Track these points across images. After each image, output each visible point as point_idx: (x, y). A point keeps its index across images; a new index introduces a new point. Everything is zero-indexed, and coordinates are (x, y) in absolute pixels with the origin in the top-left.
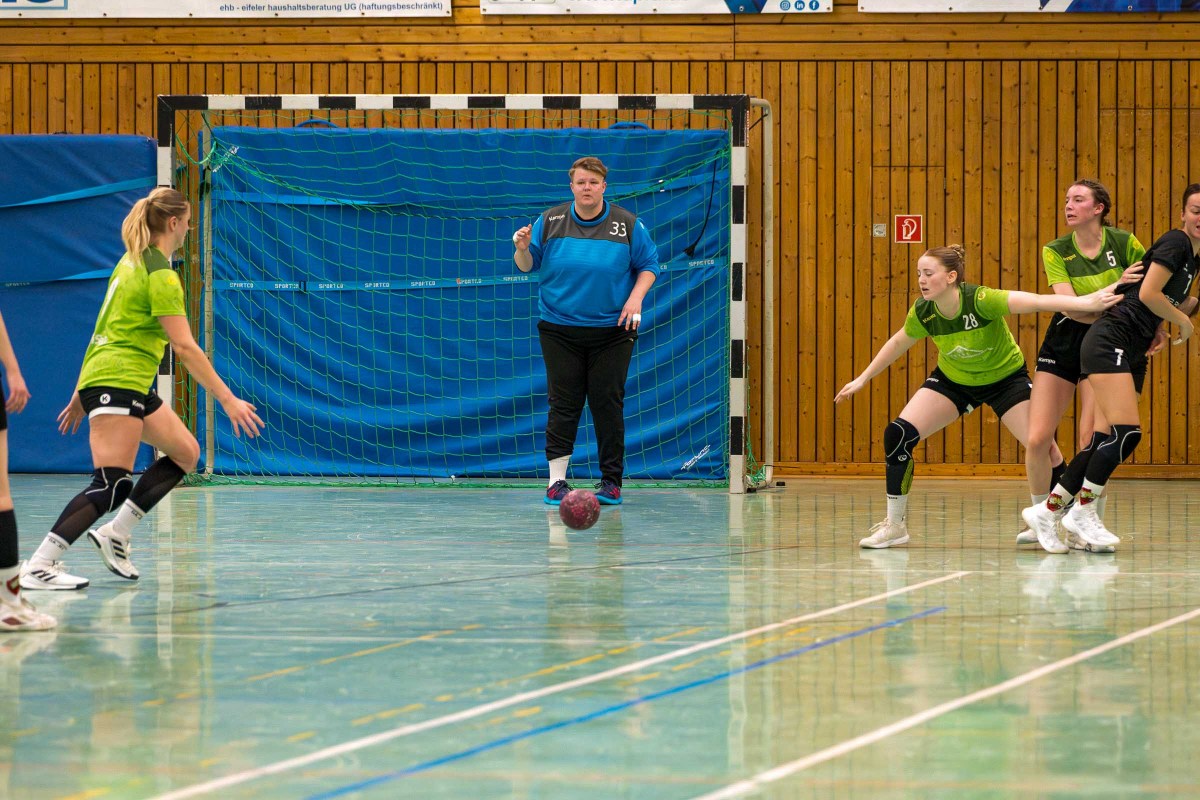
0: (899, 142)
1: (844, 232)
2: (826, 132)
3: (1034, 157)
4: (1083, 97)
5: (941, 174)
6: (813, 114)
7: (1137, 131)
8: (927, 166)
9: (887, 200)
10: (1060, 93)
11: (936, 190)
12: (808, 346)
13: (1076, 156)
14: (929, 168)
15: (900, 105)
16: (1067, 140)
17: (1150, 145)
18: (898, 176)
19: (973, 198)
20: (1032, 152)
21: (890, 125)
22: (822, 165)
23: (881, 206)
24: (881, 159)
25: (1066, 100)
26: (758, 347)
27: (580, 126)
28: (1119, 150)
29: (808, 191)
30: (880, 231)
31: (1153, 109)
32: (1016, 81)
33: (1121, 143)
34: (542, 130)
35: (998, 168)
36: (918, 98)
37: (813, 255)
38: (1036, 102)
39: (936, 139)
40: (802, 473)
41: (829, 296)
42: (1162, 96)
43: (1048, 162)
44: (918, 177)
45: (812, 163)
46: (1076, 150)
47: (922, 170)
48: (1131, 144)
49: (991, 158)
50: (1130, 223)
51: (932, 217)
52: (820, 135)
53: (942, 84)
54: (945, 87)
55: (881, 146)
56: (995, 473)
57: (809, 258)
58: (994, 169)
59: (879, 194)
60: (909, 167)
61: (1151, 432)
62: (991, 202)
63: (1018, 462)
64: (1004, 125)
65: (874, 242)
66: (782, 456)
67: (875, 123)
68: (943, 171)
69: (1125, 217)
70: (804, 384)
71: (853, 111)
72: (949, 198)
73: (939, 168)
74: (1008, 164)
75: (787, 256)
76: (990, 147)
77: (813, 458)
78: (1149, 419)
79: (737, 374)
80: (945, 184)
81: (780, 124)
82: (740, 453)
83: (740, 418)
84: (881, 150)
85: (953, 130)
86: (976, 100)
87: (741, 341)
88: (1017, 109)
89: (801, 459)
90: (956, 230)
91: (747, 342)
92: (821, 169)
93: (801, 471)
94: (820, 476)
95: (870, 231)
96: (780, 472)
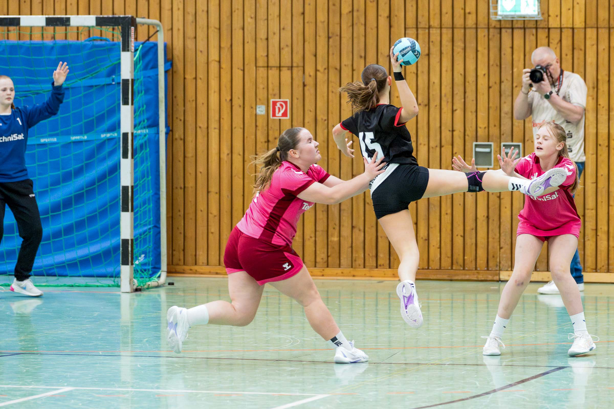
0: (274, 50)
1: (238, 111)
2: (225, 44)
3: (362, 61)
4: (394, 19)
5: (301, 73)
6: (217, 31)
7: (431, 43)
8: (292, 67)
9: (266, 90)
10: (379, 18)
11: (298, 82)
12: (214, 188)
14: (293, 68)
15: (274, 26)
16: (384, 50)
17: (438, 53)
18: (273, 73)
19: (322, 88)
20: (361, 57)
21: (267, 39)
22: (223, 66)
23: (262, 94)
24: (261, 62)
25: (383, 22)
26: (181, 188)
27: (66, 38)
29: (214, 84)
30: (261, 110)
31: (441, 28)
32: (350, 9)
34: (41, 42)
35: (338, 68)
36: (286, 22)
37: (217, 126)
38: (363, 23)
39: (298, 48)
40: (210, 273)
41: (228, 154)
42: (447, 19)
44: (286, 74)
45: (217, 64)
47: (288, 69)
48: (427, 52)
49: (334, 61)
50: (426, 105)
51: (295, 101)
52: (222, 46)
53: (301, 10)
54: (303, 13)
55: (261, 53)
56: (337, 275)
57: (215, 128)
58: (336, 69)
59: (261, 86)
60: (280, 67)
61: (440, 248)
62: (334, 91)
63: (352, 267)
64: (342, 39)
65: (257, 117)
66: (197, 262)
67: (257, 36)
68: (302, 70)
69: (423, 102)
70: (211, 213)
71: (243, 29)
72: (306, 88)
73: (300, 68)
74: (345, 65)
75: (200, 127)
76: (333, 54)
77: (218, 264)
78: (439, 239)
79: (125, 209)
80: (304, 78)
81: (196, 38)
82: (128, 264)
83: (128, 240)
84: (262, 56)
85: (309, 43)
86: (324, 22)
87: (128, 187)
88: (351, 28)
89: (209, 264)
90: (311, 110)
91: (132, 187)
92: (222, 68)
93: (210, 272)
94: (221, 276)
95: (255, 110)
96: (196, 272)
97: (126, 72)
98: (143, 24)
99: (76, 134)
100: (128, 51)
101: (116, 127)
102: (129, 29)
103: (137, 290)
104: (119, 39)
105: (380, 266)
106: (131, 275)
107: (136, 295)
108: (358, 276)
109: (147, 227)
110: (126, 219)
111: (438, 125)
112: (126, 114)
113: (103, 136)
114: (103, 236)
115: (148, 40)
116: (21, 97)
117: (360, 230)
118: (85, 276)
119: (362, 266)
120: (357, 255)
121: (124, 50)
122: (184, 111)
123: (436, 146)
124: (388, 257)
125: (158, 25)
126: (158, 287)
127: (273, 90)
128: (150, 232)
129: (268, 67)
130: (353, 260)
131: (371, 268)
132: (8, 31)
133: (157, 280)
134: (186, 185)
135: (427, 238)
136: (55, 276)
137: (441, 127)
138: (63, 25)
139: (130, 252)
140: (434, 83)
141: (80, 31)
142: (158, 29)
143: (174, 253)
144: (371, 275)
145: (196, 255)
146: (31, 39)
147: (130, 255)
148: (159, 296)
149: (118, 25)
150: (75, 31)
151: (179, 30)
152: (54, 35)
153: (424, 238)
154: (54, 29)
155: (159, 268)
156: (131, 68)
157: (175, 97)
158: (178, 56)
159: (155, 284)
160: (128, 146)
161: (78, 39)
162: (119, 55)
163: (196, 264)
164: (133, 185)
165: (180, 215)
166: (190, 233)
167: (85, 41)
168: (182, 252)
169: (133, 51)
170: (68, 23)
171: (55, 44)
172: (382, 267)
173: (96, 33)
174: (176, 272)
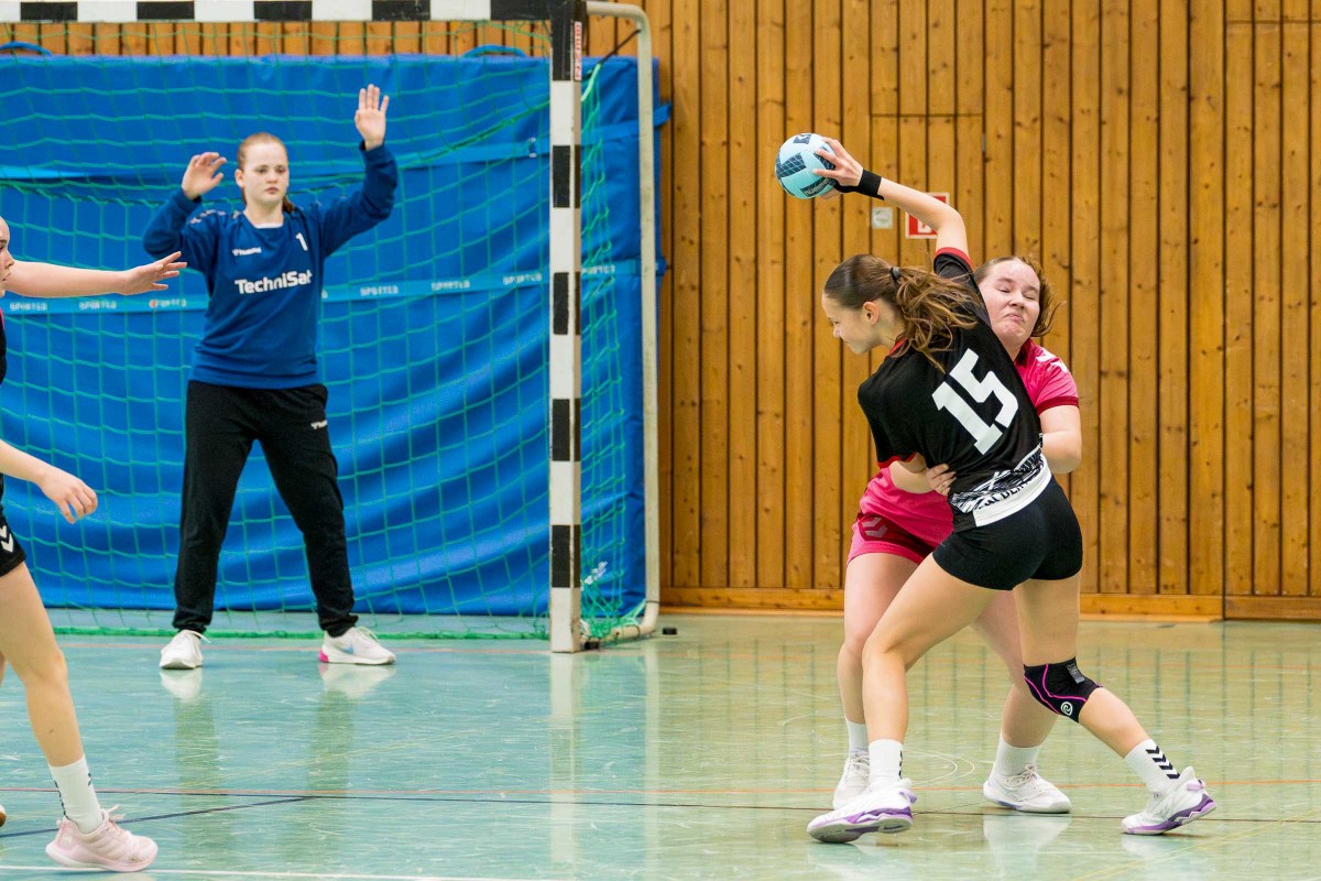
0: (913, 77)
1: (827, 221)
3: (1123, 101)
5: (977, 128)
6: (778, 31)
7: (1286, 58)
8: (956, 116)
9: (894, 171)
11: (970, 151)
12: (771, 405)
13: (1190, 99)
14: (960, 119)
15: (913, 18)
16: (1174, 74)
17: (1304, 81)
18: (912, 131)
19: (1027, 168)
20: (1120, 91)
21: (897, 49)
22: (792, 113)
24: (884, 104)
26: (693, 404)
27: (420, 49)
28: (1258, 89)
29: (771, 155)
30: (882, 218)
31: (1310, 22)
33: (1260, 77)
34: (362, 59)
35: (1067, 118)
36: (942, 8)
37: (779, 257)
38: (1126, 9)
39: (969, 70)
40: (762, 606)
41: (805, 323)
43: (1143, 108)
44: (942, 133)
45: (777, 111)
46: (1188, 88)
47: (948, 121)
48: (1276, 79)
49: (1056, 102)
50: (1275, 206)
51: (963, 196)
52: (791, 65)
55: (884, 82)
57: (773, 262)
58: (1061, 120)
59: (883, 161)
60: (927, 116)
61: (1308, 544)
62: (1056, 172)
63: (1099, 591)
64: (1076, 51)
65: (875, 237)
66: (732, 579)
67: (874, 45)
68: (981, 122)
69: (1267, 198)
70: (765, 464)
71: (841, 26)
72: (990, 166)
73: (975, 118)
74: (1083, 112)
75: (738, 259)
76: (1054, 85)
77: (781, 583)
78: (1305, 523)
79: (561, 455)
80: (984, 143)
81: (727, 47)
82: (568, 586)
83: (567, 528)
84: (884, 90)
85: (997, 58)
86: (1032, 8)
87: (568, 401)
88: (1096, 23)
89: (761, 584)
90: (1002, 217)
91: (577, 402)
92: (791, 119)
93: (762, 604)
94: (790, 613)
95: (868, 219)
96: (729, 604)
97: (563, 129)
98: (603, 15)
99: (442, 277)
100: (568, 78)
101: (539, 258)
102: (569, 26)
103: (588, 646)
104: (545, 51)
105: (1166, 587)
106: (574, 610)
107: (588, 659)
108: (1110, 612)
109: (611, 499)
110: (562, 478)
111: (1304, 253)
112: (563, 227)
113: (508, 281)
114: (509, 518)
115: (615, 52)
116: (314, 190)
117: (1117, 503)
118: (464, 613)
119: (1124, 589)
120: (1110, 563)
121: (557, 77)
122: (701, 220)
123: (1299, 304)
124: (1184, 567)
125: (638, 18)
126: (638, 638)
127: (911, 171)
128: (618, 509)
129: (899, 115)
130: (1102, 575)
131: (1145, 594)
132: (284, 31)
133: (636, 623)
134: (705, 398)
135: (1277, 522)
136: (394, 612)
137: (1309, 258)
138: (413, 19)
139: (572, 556)
140: (1293, 153)
141: (453, 33)
142: (639, 26)
143: (676, 557)
144: (1144, 610)
145: (728, 563)
146: (337, 51)
147: (572, 563)
148: (642, 659)
149: (544, 17)
150: (443, 31)
151: (687, 28)
152: (392, 42)
153: (1270, 522)
154: (393, 26)
155: (642, 595)
156: (575, 118)
157: (679, 189)
158: (685, 92)
159: (632, 631)
160: (567, 305)
161: (448, 52)
162: (547, 90)
163: (728, 585)
164: (579, 396)
165: (690, 469)
166: (715, 512)
167: (466, 56)
168: (696, 555)
169: (579, 78)
170: (423, 14)
171: (393, 62)
172: (1170, 591)
173: (490, 38)
174: (682, 604)
